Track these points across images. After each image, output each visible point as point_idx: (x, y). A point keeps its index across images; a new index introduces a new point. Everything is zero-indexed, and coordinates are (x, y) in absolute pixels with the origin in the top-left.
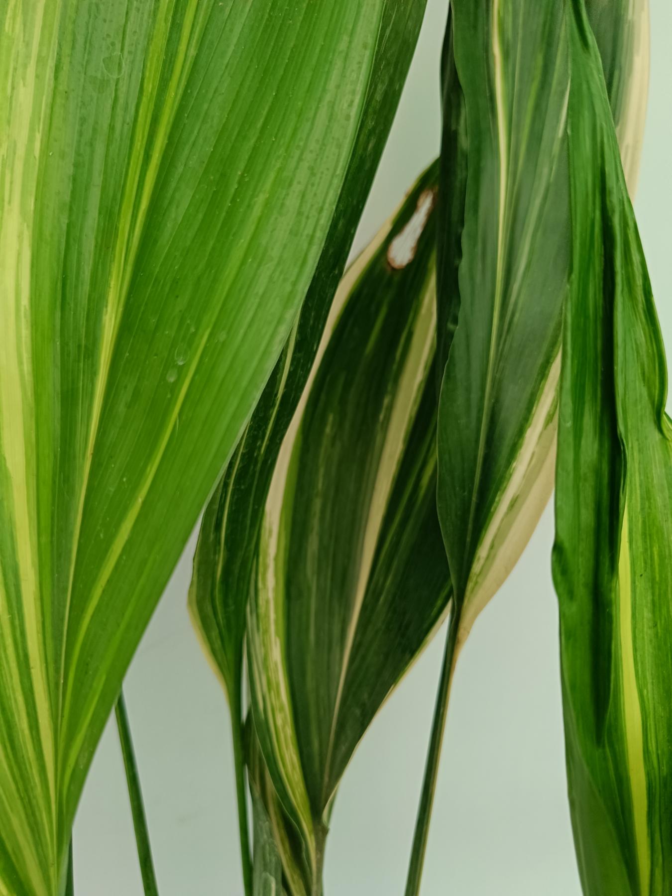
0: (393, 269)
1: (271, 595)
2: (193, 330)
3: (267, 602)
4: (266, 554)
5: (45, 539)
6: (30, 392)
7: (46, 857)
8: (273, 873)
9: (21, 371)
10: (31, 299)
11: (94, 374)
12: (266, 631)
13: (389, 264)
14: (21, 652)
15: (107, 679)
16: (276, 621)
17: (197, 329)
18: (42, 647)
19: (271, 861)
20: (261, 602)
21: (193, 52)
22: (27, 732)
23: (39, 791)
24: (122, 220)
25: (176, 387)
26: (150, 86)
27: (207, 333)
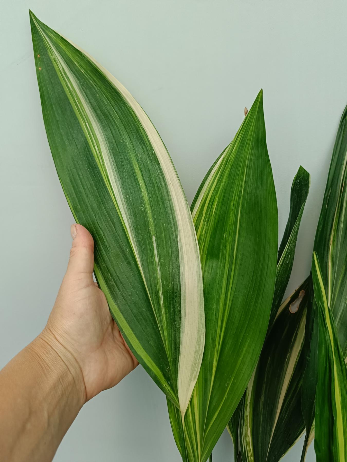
0: (291, 313)
1: (248, 414)
2: (230, 376)
3: (247, 416)
4: (247, 401)
11: (211, 376)
12: (246, 425)
13: (290, 311)
14: (195, 431)
16: (249, 422)
17: (231, 377)
18: (199, 431)
20: (245, 416)
21: (230, 304)
22: (196, 448)
24: (216, 343)
25: (227, 387)
26: (221, 310)
27: (233, 378)
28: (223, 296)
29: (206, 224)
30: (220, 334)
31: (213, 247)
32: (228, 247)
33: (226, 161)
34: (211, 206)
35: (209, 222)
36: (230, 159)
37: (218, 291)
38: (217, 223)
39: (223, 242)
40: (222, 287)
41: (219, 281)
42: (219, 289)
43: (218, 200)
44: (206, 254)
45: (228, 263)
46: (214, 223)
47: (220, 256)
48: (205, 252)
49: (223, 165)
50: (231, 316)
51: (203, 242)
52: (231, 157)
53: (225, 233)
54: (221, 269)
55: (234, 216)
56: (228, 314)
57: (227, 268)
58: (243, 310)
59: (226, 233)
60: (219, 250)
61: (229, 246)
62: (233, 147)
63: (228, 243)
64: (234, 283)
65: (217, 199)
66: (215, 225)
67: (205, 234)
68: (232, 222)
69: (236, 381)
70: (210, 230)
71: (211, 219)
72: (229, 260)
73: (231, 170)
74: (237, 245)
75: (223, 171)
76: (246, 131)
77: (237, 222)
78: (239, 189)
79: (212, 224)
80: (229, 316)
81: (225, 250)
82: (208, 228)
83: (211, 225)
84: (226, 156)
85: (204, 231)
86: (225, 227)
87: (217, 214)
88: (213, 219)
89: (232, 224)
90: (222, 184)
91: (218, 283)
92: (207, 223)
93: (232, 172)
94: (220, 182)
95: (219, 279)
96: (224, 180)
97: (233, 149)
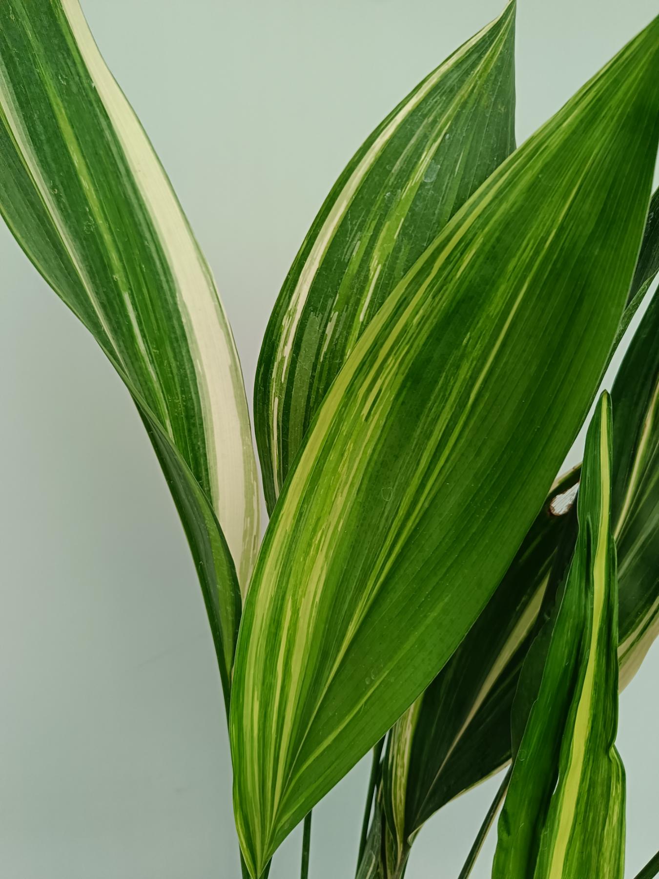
0: (552, 515)
2: (382, 666)
5: (299, 712)
6: (309, 643)
7: (265, 841)
8: (375, 852)
9: (308, 631)
10: (320, 598)
11: (338, 651)
13: (550, 510)
15: (305, 801)
19: (376, 846)
21: (426, 505)
23: (269, 813)
24: (370, 581)
25: (368, 688)
26: (402, 512)
27: (387, 672)
28: (415, 482)
29: (431, 300)
30: (383, 564)
31: (428, 360)
32: (464, 372)
33: (534, 147)
34: (459, 254)
35: (440, 296)
36: (547, 147)
37: (407, 467)
38: (458, 303)
39: (457, 353)
40: (419, 460)
41: (416, 445)
42: (412, 463)
43: (481, 244)
44: (405, 375)
45: (451, 410)
46: (452, 302)
47: (437, 389)
48: (403, 368)
49: (524, 156)
50: (420, 531)
51: (407, 344)
52: (549, 143)
53: (469, 334)
54: (429, 419)
55: (507, 295)
56: (414, 526)
57: (445, 420)
58: (453, 526)
59: (471, 334)
60: (440, 372)
61: (466, 369)
62: (565, 117)
63: (467, 362)
64: (452, 458)
65: (479, 240)
66: (451, 306)
67: (419, 323)
68: (495, 310)
69: (392, 680)
70: (435, 317)
71: (446, 290)
72: (455, 401)
73: (540, 176)
74: (488, 371)
75: (519, 171)
76: (617, 83)
77: (509, 313)
78: (542, 230)
79: (444, 302)
80: (415, 531)
81: (455, 375)
82: (432, 312)
83: (442, 306)
84: (538, 135)
85: (418, 317)
86: (474, 318)
87: (467, 279)
88: (451, 291)
89: (493, 317)
90: (505, 206)
91: (412, 448)
92: (434, 297)
93: (540, 181)
94: (502, 199)
95: (419, 439)
96: (512, 198)
97: (562, 121)
